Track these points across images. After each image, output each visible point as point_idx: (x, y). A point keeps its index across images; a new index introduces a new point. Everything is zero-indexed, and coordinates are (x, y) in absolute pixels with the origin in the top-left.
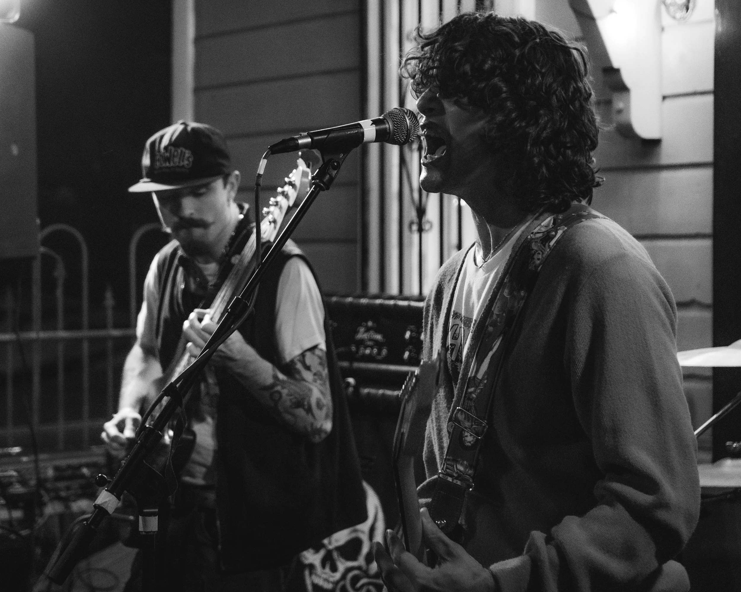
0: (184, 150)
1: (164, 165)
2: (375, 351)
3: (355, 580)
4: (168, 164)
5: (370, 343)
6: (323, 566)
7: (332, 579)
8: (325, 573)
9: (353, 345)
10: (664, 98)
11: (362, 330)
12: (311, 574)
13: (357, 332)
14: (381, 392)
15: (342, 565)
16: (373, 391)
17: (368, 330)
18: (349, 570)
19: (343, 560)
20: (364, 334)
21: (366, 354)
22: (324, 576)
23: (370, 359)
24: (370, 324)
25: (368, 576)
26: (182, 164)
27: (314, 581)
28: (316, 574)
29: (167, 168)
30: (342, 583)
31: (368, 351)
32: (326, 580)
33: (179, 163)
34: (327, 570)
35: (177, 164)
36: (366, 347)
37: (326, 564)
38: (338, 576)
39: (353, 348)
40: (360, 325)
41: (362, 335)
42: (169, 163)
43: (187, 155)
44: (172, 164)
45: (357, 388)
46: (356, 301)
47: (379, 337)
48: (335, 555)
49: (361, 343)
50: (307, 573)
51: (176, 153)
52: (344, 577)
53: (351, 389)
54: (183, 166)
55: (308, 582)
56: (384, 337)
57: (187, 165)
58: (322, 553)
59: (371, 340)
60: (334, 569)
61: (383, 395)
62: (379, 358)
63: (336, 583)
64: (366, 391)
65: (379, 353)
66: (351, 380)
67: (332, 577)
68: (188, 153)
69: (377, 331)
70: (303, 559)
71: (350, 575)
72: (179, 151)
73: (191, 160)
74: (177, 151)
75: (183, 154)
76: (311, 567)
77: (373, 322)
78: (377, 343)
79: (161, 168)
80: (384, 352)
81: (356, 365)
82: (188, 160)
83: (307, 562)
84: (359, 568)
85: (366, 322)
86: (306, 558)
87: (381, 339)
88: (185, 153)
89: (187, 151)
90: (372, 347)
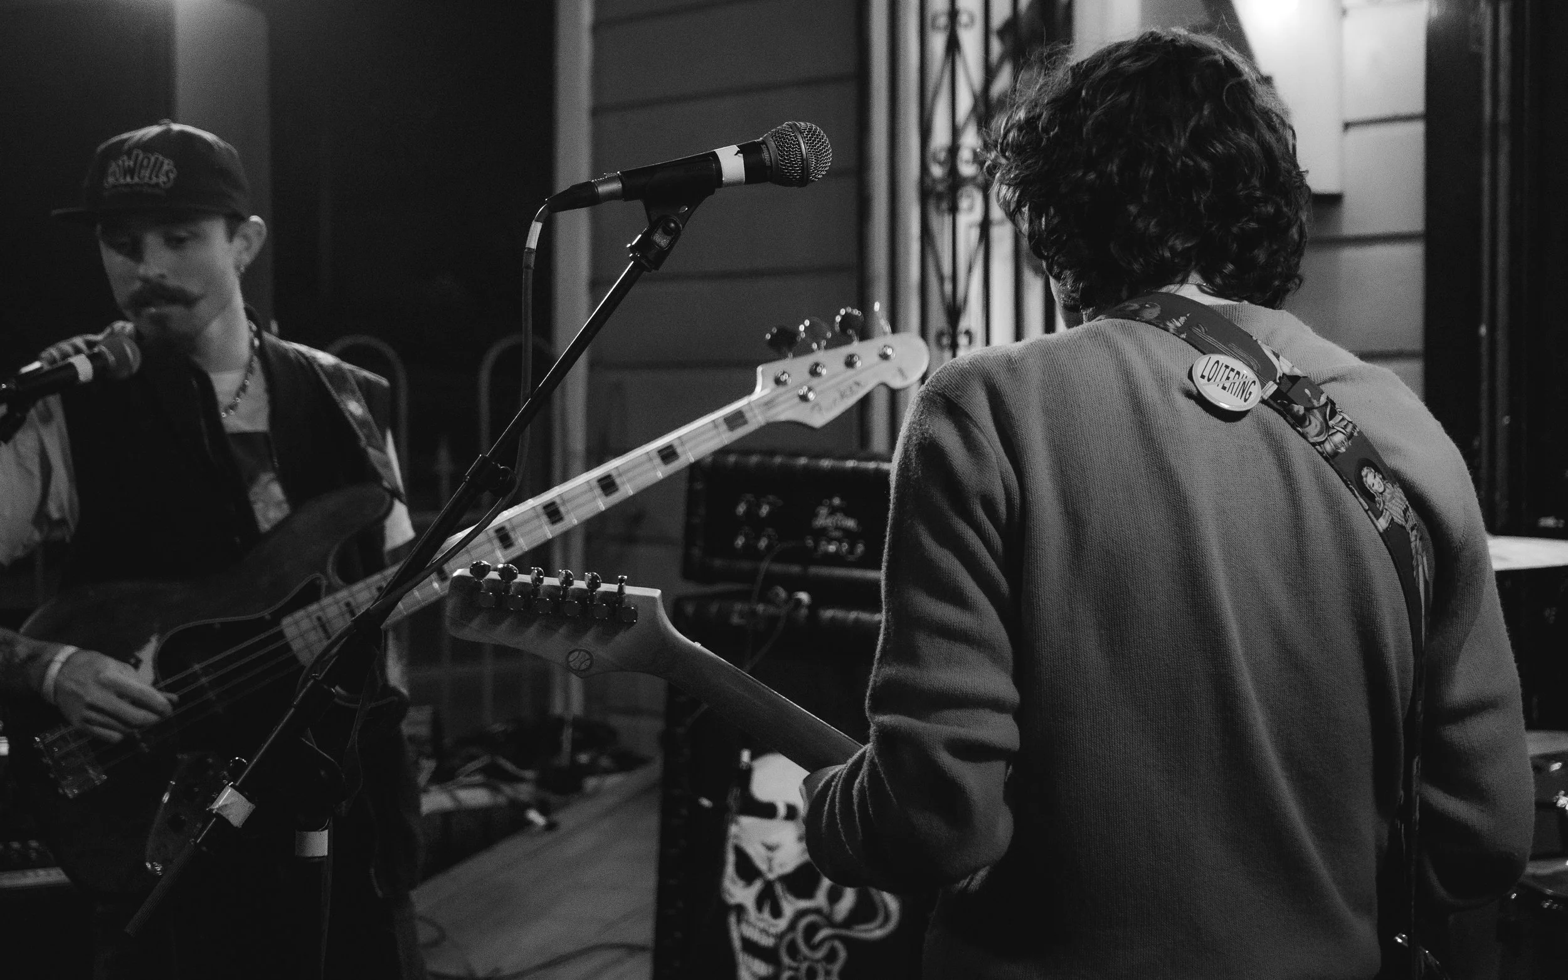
0: (161, 158)
1: (122, 181)
2: (845, 546)
3: (811, 930)
4: (128, 179)
5: (837, 534)
6: (759, 906)
7: (773, 930)
8: (762, 920)
9: (809, 537)
10: (1347, 126)
11: (823, 511)
12: (739, 921)
13: (815, 515)
14: (853, 615)
15: (790, 906)
16: (839, 614)
17: (833, 511)
18: (801, 914)
19: (790, 897)
20: (826, 519)
21: (830, 553)
22: (762, 925)
23: (836, 560)
24: (837, 501)
25: (831, 924)
26: (154, 180)
27: (744, 932)
28: (748, 923)
29: (127, 185)
30: (789, 937)
31: (832, 548)
32: (764, 931)
33: (150, 178)
34: (766, 914)
35: (146, 180)
36: (830, 540)
37: (763, 904)
38: (782, 924)
39: (810, 542)
40: (821, 504)
41: (823, 519)
42: (132, 178)
43: (165, 167)
44: (136, 180)
45: (814, 607)
46: (814, 462)
47: (851, 523)
48: (779, 889)
49: (822, 534)
50: (733, 919)
51: (145, 163)
52: (792, 926)
53: (804, 612)
54: (157, 185)
55: (735, 935)
56: (859, 524)
57: (164, 183)
58: (758, 885)
59: (837, 528)
60: (777, 913)
61: (857, 621)
62: (851, 558)
63: (780, 937)
64: (828, 614)
65: (851, 551)
66: (804, 596)
67: (774, 926)
68: (167, 165)
69: (848, 514)
70: (727, 896)
71: (803, 923)
72: (153, 159)
73: (172, 176)
74: (149, 159)
75: (157, 166)
76: (740, 909)
77: (842, 499)
78: (847, 534)
79: (114, 186)
80: (860, 548)
81: (814, 570)
82: (168, 177)
83: (733, 901)
84: (817, 911)
85: (831, 498)
86: (731, 895)
87: (855, 527)
88: (162, 163)
89: (166, 161)
90: (840, 541)
